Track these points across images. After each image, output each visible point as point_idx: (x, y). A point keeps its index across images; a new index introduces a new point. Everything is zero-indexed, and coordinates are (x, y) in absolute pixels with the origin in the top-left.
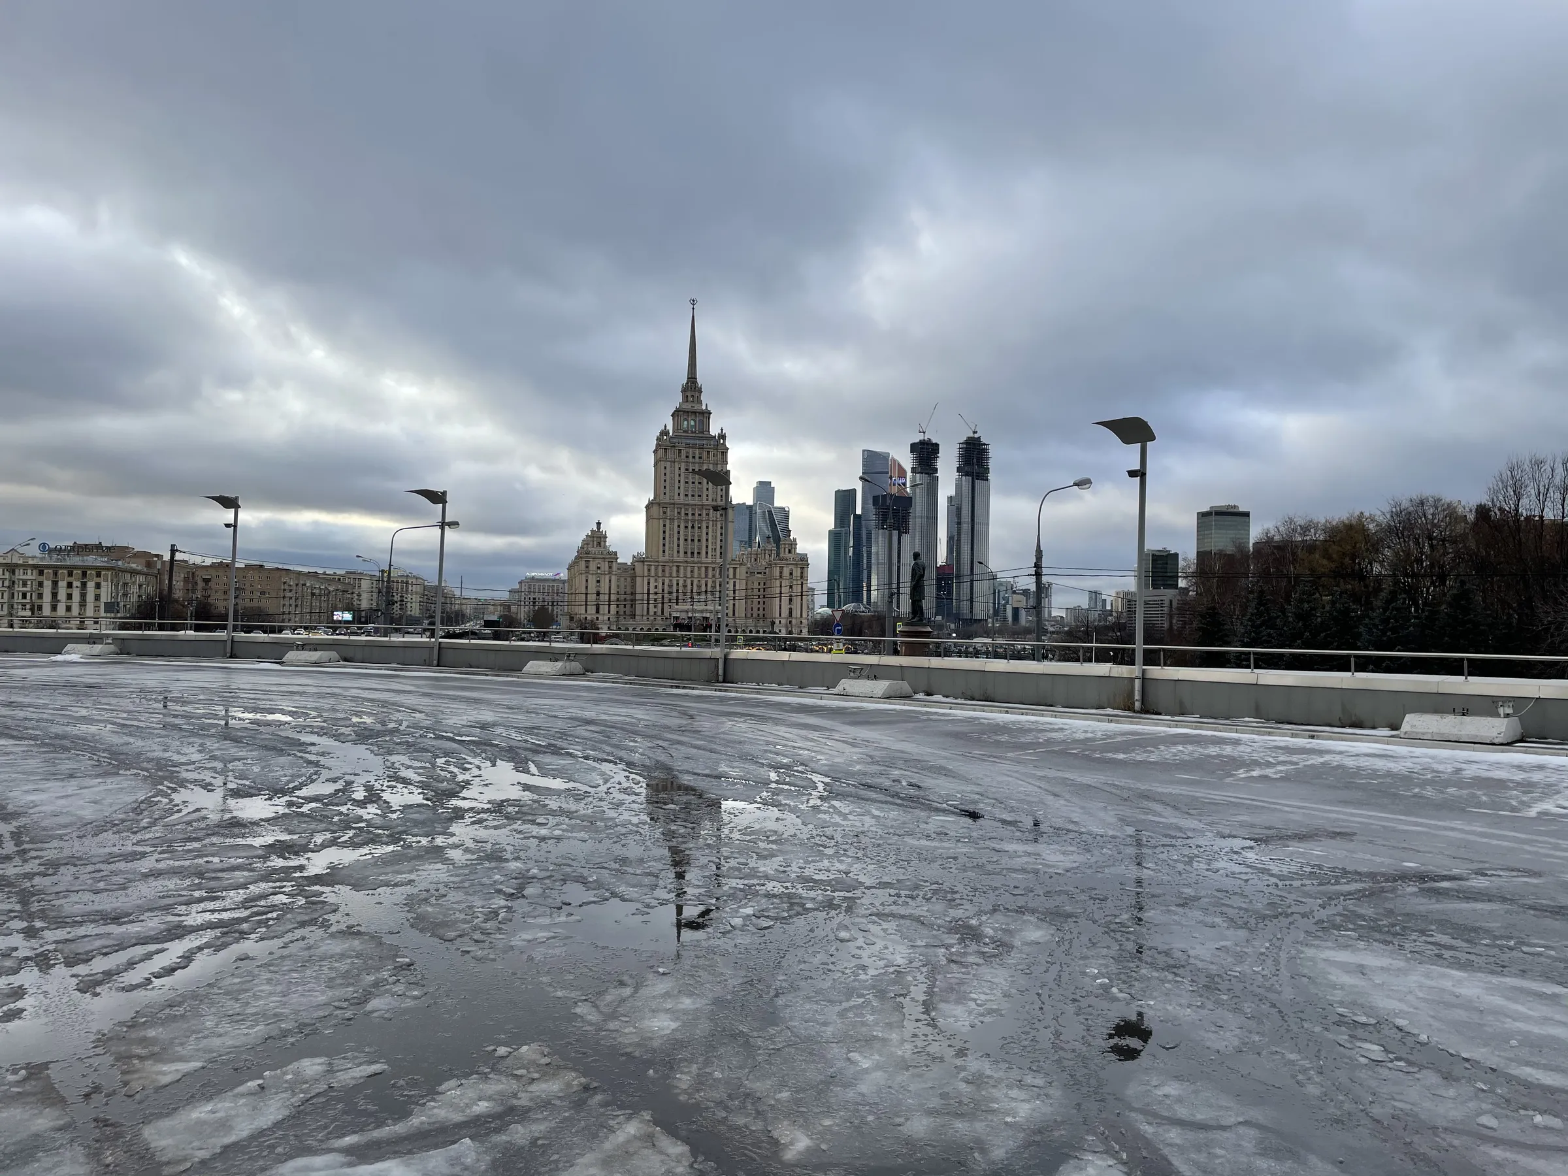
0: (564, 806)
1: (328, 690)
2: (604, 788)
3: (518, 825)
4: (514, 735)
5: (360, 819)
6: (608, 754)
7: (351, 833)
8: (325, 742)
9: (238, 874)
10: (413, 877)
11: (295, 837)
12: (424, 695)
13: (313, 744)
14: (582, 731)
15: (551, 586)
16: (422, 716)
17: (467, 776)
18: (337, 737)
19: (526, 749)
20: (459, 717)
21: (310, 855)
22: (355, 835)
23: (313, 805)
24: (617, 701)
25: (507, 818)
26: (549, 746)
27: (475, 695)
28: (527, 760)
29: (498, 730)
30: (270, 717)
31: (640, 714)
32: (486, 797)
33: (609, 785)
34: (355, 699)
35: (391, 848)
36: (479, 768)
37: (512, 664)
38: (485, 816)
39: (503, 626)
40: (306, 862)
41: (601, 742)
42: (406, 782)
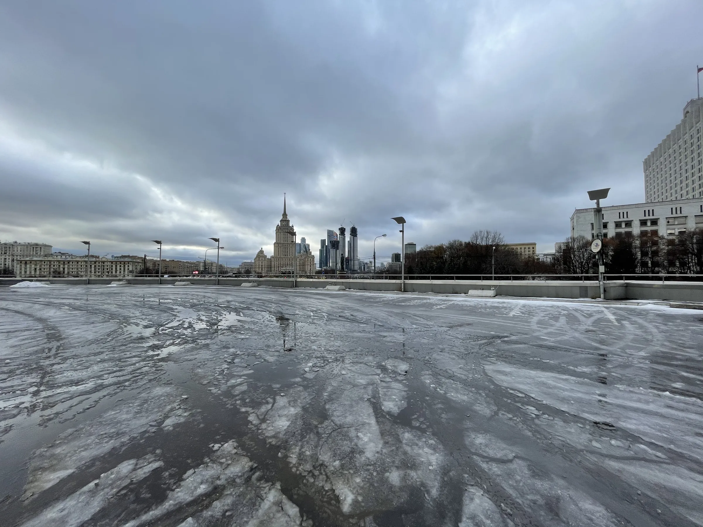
0: (251, 327)
1: (186, 293)
2: (262, 320)
3: (235, 334)
4: (237, 304)
5: (184, 334)
6: (264, 309)
7: (179, 340)
8: (180, 308)
9: (134, 359)
10: (196, 356)
11: (160, 342)
12: (213, 293)
13: (176, 309)
14: (257, 302)
15: (250, 264)
16: (211, 299)
17: (221, 318)
18: (185, 306)
19: (240, 308)
20: (222, 299)
21: (163, 349)
22: (181, 341)
23: (170, 330)
24: (266, 293)
25: (232, 332)
26: (247, 307)
27: (227, 293)
28: (240, 312)
29: (232, 303)
30: (166, 301)
31: (273, 297)
32: (226, 325)
33: (264, 319)
34: (193, 295)
35: (191, 345)
36: (225, 315)
37: (238, 284)
38: (225, 331)
39: (238, 274)
40: (161, 352)
41: (262, 305)
42: (202, 320)
